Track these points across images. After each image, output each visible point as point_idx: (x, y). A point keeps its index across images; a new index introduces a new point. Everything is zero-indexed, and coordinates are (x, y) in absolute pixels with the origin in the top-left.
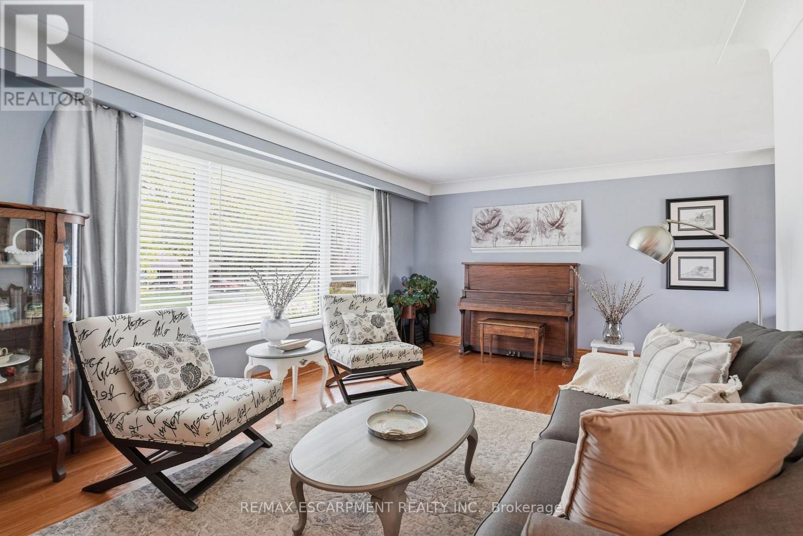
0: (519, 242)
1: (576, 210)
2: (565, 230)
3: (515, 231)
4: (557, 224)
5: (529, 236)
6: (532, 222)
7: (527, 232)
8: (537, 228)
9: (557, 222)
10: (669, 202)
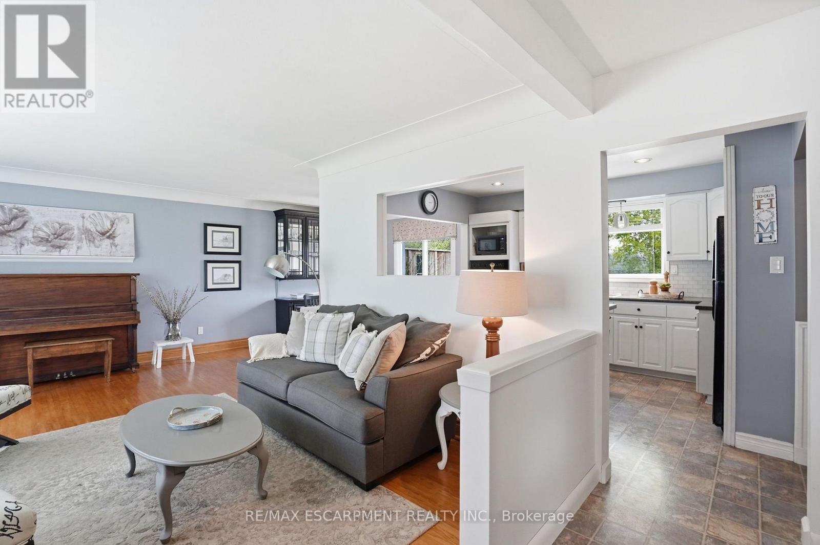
0: (58, 250)
1: (128, 223)
2: (117, 240)
3: (52, 237)
4: (108, 234)
5: (72, 244)
6: (75, 228)
7: (69, 239)
8: (83, 236)
9: (108, 232)
10: (206, 225)
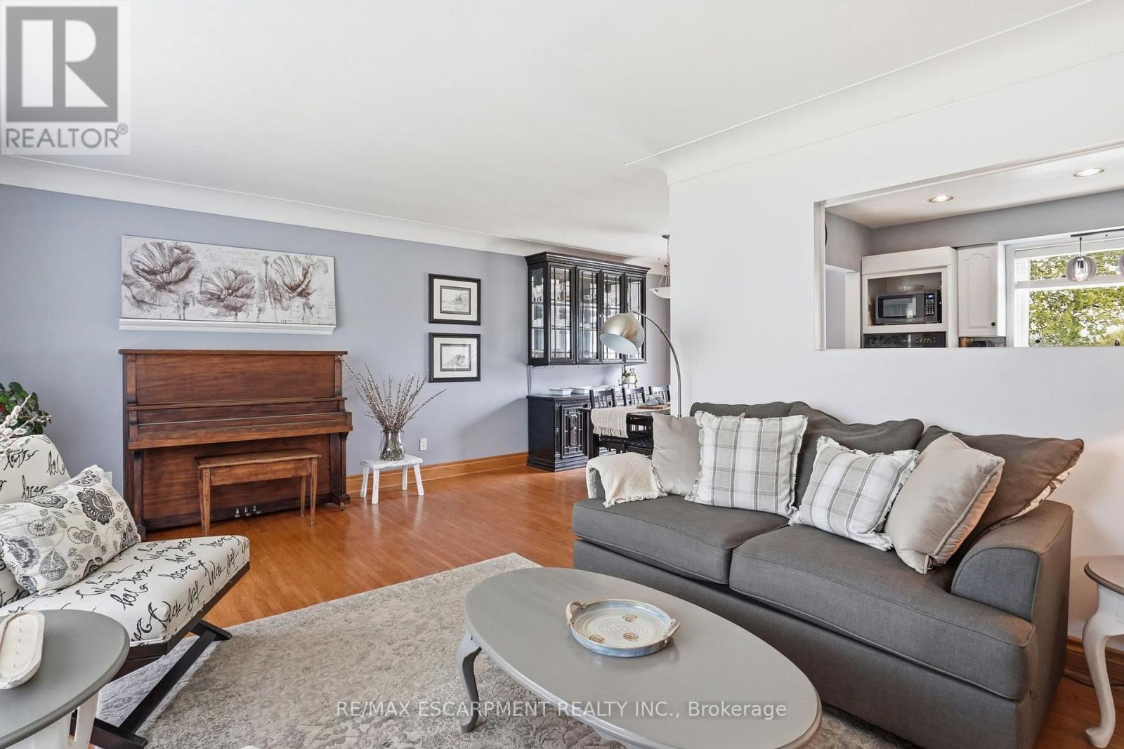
0: (234, 313)
1: (327, 272)
2: (313, 299)
3: (225, 292)
4: (299, 289)
5: (252, 305)
6: (256, 279)
7: (248, 296)
8: (267, 292)
9: (299, 286)
10: (432, 277)
